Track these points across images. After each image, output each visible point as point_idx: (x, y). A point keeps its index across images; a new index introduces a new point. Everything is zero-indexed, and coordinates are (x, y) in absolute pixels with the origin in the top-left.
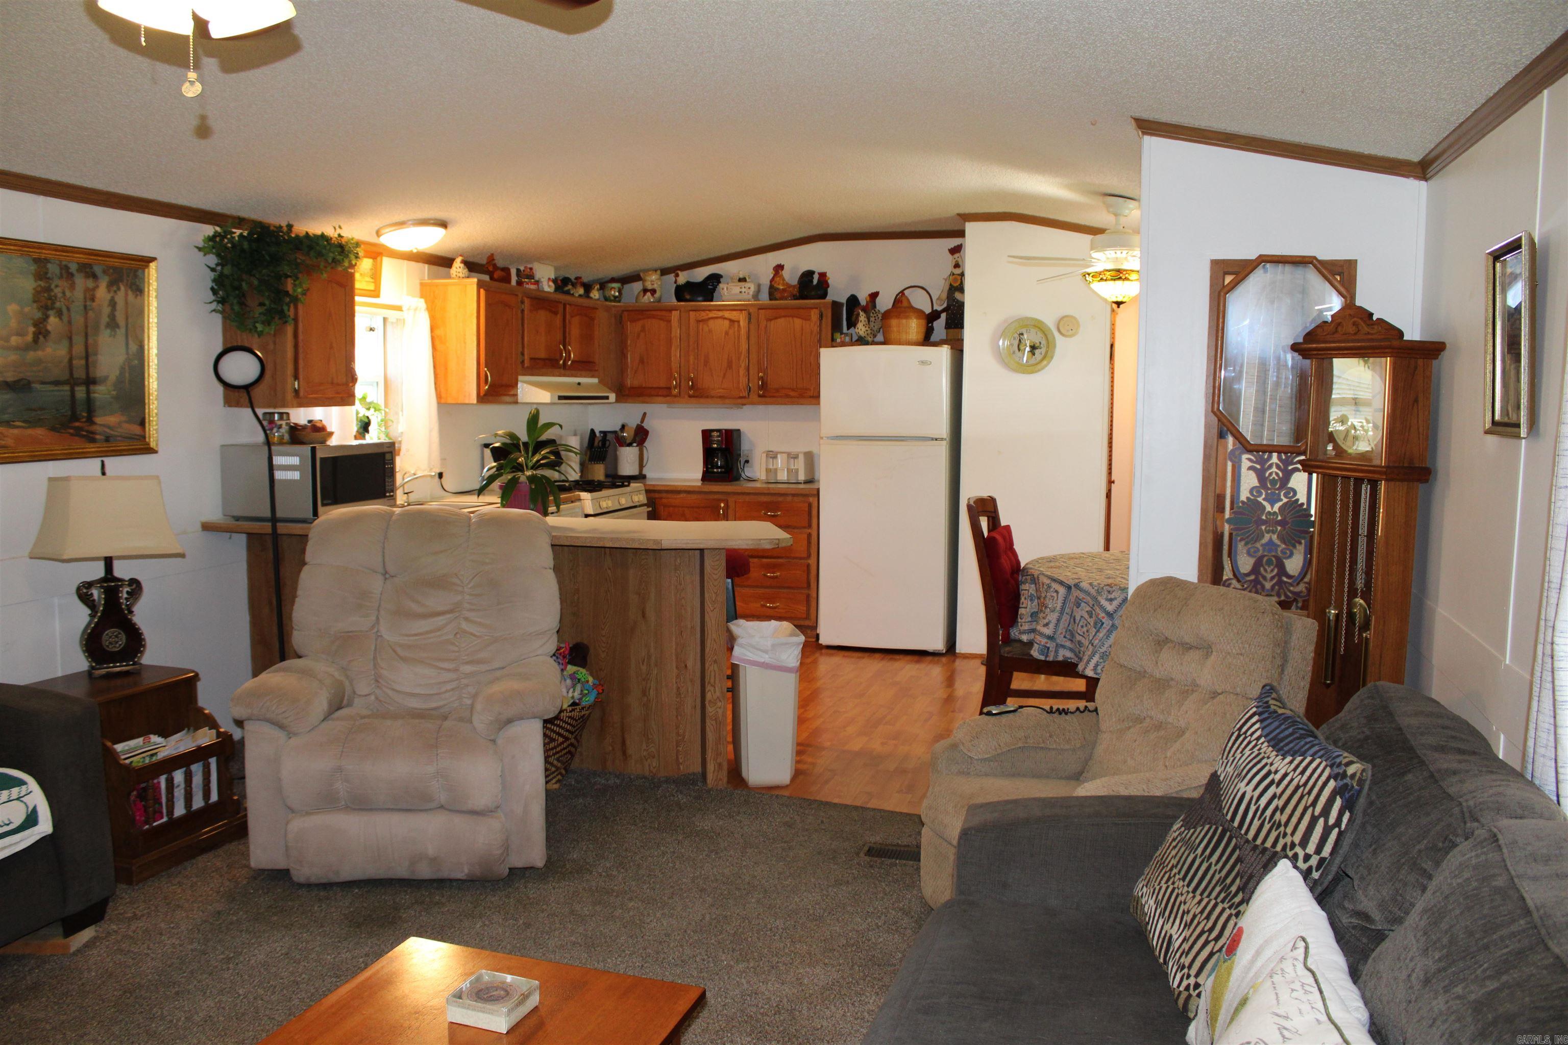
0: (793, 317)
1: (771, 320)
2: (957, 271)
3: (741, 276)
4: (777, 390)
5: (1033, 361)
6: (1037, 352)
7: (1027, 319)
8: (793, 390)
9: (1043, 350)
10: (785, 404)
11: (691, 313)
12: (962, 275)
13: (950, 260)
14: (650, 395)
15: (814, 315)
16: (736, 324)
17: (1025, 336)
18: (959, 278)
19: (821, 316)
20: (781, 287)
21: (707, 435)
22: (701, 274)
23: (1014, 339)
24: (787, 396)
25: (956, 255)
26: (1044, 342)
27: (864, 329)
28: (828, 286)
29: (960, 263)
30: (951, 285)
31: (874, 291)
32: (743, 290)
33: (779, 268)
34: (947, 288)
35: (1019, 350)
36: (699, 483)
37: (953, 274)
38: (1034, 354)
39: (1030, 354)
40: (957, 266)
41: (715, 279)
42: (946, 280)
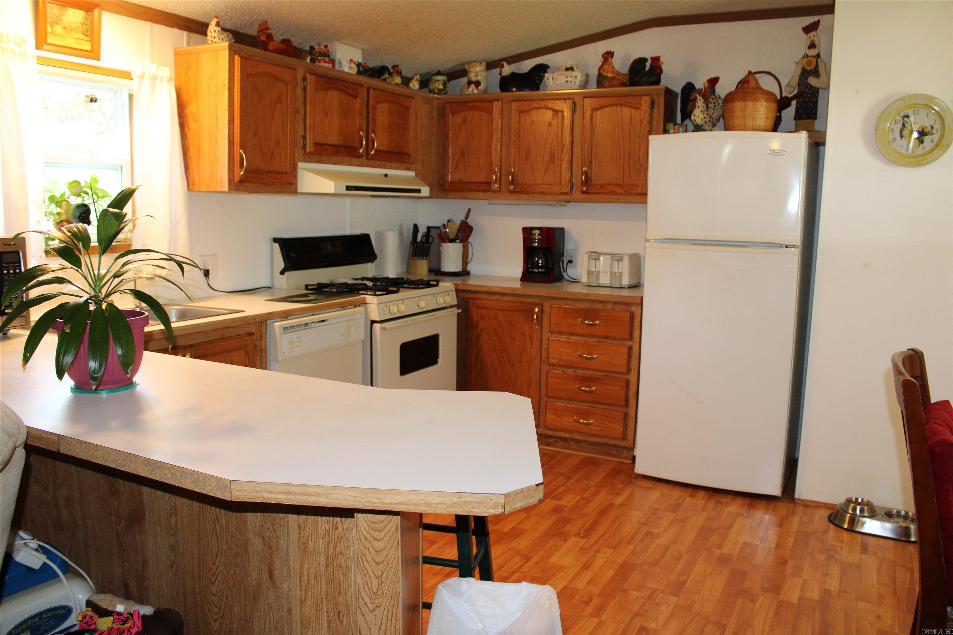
0: (621, 105)
1: (597, 109)
2: (813, 52)
3: (569, 66)
4: (602, 186)
5: (920, 150)
6: (927, 139)
7: (916, 96)
8: (619, 186)
9: (936, 137)
10: (610, 202)
11: (513, 103)
12: (818, 56)
13: (804, 40)
14: (470, 190)
15: (645, 102)
16: (560, 114)
17: (912, 119)
18: (814, 60)
19: (653, 104)
20: (610, 75)
21: (527, 232)
23: (896, 122)
24: (613, 193)
25: (812, 34)
26: (937, 126)
27: (701, 116)
28: (661, 72)
29: (817, 43)
30: (804, 69)
31: (713, 76)
32: (569, 79)
33: (608, 55)
34: (799, 71)
35: (902, 137)
36: (517, 285)
37: (807, 56)
38: (922, 142)
39: (917, 142)
40: (812, 46)
41: (542, 69)
42: (797, 63)
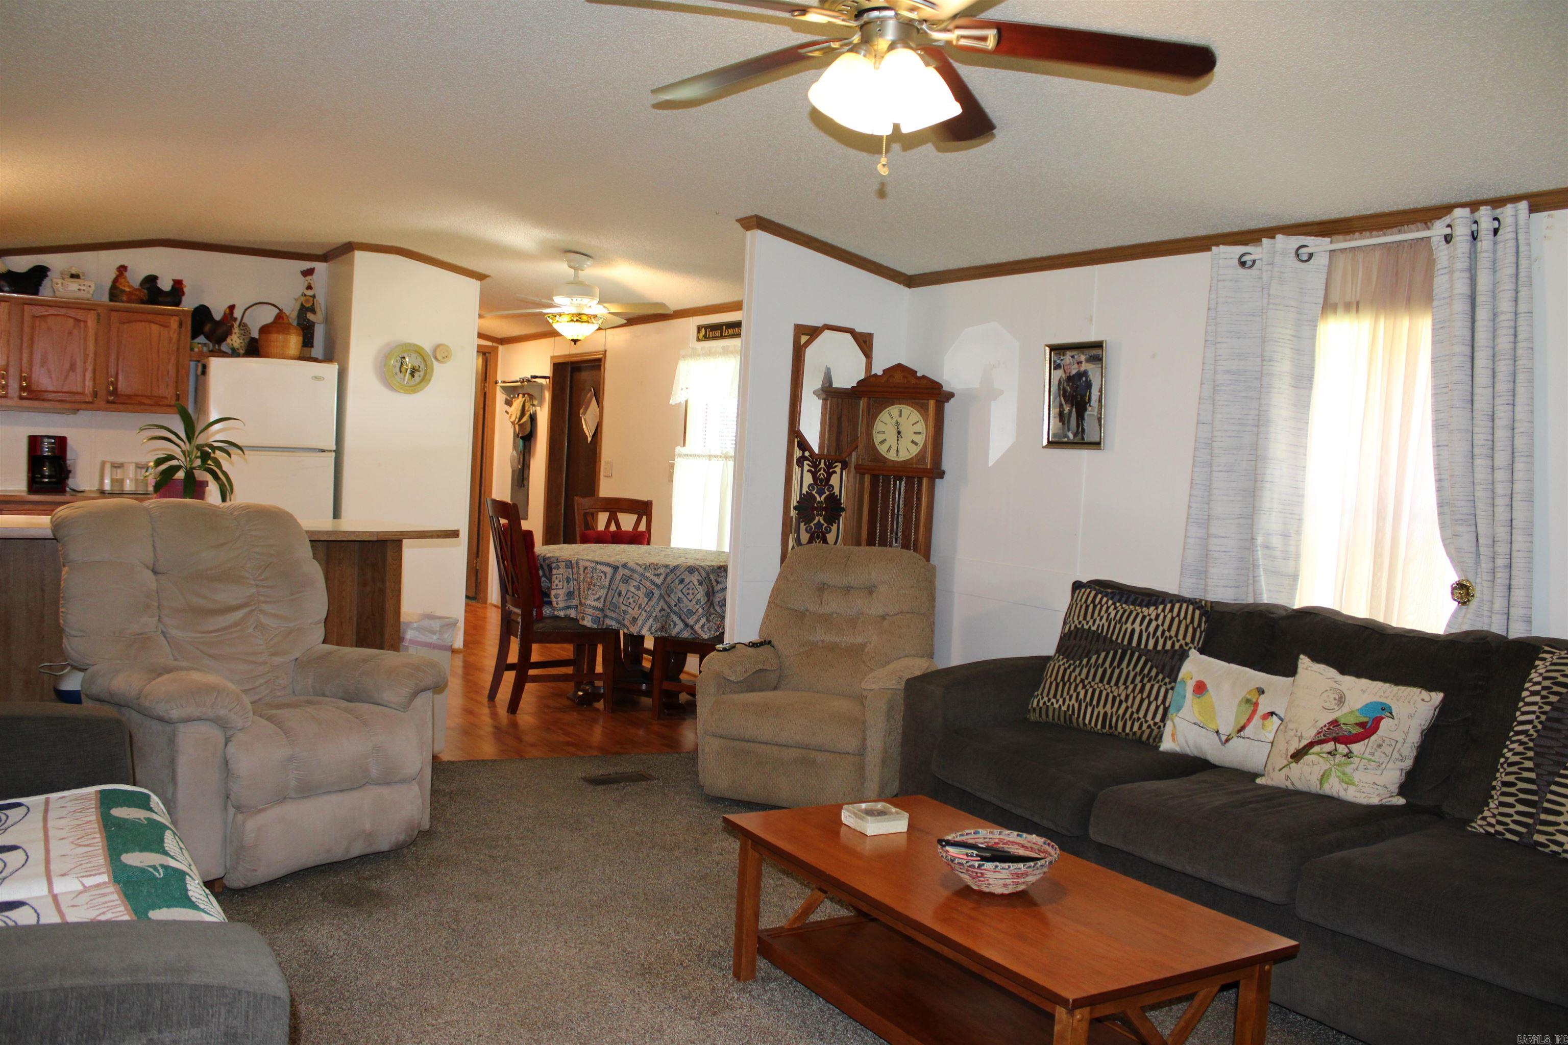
0: (150, 322)
1: (124, 323)
2: (309, 293)
3: (73, 272)
4: (129, 397)
5: (413, 382)
6: (417, 374)
7: (410, 344)
8: (147, 397)
9: (422, 373)
10: (137, 412)
11: (26, 306)
12: (314, 296)
13: (302, 282)
15: (174, 323)
16: (82, 324)
17: (407, 359)
18: (312, 299)
19: (181, 325)
20: (127, 289)
21: (34, 442)
22: (22, 264)
23: (397, 361)
24: (141, 404)
25: (309, 278)
26: (422, 366)
27: (238, 341)
28: (183, 293)
29: (312, 285)
30: (302, 305)
32: (82, 288)
33: (122, 269)
34: (298, 307)
35: (401, 372)
36: (25, 494)
37: (305, 295)
38: (413, 376)
39: (410, 376)
40: (309, 287)
41: (40, 273)
42: (296, 300)
